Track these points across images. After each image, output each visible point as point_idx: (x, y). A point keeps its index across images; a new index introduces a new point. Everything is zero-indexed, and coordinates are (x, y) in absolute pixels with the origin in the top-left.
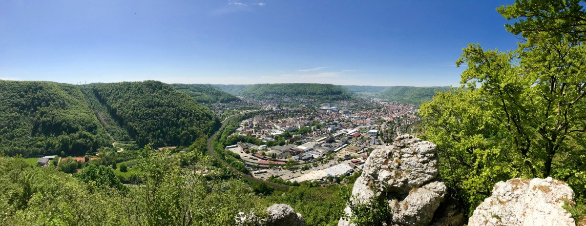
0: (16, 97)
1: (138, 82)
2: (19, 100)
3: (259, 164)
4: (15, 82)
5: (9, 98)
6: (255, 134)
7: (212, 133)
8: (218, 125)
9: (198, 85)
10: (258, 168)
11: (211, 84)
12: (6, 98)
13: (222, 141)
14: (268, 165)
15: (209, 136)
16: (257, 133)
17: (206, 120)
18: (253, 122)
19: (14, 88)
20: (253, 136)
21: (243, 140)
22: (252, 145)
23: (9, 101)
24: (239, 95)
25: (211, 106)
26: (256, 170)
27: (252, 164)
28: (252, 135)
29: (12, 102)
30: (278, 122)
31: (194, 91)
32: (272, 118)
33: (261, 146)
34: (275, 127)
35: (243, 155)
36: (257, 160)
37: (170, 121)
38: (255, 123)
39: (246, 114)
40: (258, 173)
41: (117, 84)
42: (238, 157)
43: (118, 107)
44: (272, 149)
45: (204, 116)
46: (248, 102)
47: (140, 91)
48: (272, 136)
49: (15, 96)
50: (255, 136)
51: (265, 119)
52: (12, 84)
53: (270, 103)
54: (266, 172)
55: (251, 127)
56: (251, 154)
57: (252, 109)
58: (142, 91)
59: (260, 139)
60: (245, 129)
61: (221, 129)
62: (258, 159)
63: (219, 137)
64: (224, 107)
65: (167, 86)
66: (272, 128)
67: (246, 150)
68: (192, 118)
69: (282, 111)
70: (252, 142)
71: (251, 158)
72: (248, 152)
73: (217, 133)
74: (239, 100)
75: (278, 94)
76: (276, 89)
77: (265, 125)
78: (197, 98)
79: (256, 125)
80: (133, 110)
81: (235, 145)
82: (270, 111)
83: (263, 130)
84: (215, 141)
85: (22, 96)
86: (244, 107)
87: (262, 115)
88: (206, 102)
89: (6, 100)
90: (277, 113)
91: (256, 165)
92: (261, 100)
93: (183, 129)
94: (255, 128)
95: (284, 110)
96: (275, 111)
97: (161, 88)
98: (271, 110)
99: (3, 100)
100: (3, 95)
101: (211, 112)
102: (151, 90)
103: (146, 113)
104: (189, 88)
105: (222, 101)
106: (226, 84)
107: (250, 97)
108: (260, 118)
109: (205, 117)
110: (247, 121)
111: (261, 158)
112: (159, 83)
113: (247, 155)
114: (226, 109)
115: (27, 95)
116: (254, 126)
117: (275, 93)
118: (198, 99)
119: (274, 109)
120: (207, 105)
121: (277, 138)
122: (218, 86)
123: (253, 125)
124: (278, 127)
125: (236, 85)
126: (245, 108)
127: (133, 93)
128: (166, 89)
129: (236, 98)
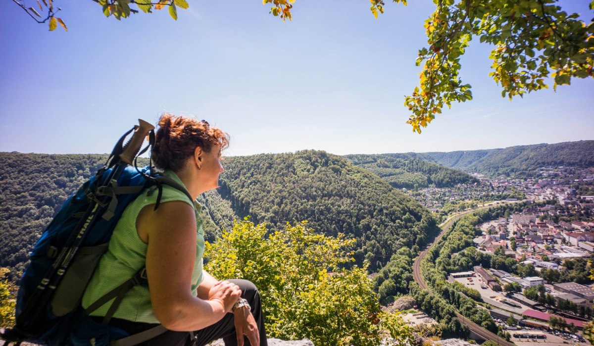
0: (48, 187)
1: (286, 154)
2: (55, 193)
3: (525, 317)
4: (47, 156)
5: (34, 189)
6: (513, 253)
7: (423, 245)
8: (432, 229)
9: (392, 155)
10: (523, 325)
11: (416, 152)
12: (26, 188)
13: (440, 263)
14: (546, 321)
15: (415, 250)
16: (519, 250)
17: (409, 220)
18: (508, 226)
19: (45, 168)
20: (508, 256)
21: (485, 262)
22: (507, 274)
23: (31, 195)
24: (476, 170)
25: (419, 195)
26: (518, 329)
27: (508, 314)
28: (507, 253)
29: (39, 196)
30: (573, 229)
31: (386, 167)
32: (556, 220)
33: (529, 279)
34: (564, 241)
35: (487, 294)
36: (520, 307)
37: (344, 223)
38: (512, 228)
39: (490, 210)
40: (522, 336)
41: (249, 158)
42: (478, 298)
43: (252, 200)
44: (557, 288)
45: (405, 214)
46: (495, 185)
47: (291, 170)
48: (558, 261)
49: (46, 184)
50: (512, 256)
51: (538, 221)
52: (39, 160)
53: (548, 185)
54: (543, 337)
55: (504, 237)
56: (505, 293)
57: (504, 198)
58: (295, 169)
59: (526, 262)
60: (491, 240)
61: (438, 239)
62: (522, 305)
63: (436, 254)
64: (444, 195)
65: (336, 160)
66: (556, 242)
67: (494, 284)
68: (383, 217)
69: (582, 205)
70: (509, 268)
71: (504, 302)
72: (497, 289)
73: (432, 247)
74: (475, 180)
75: (570, 164)
76: (562, 155)
77: (539, 234)
78: (393, 179)
79: (515, 233)
80: (279, 204)
81: (469, 273)
82: (549, 202)
83: (533, 244)
84: (428, 261)
85: (61, 185)
86: (487, 196)
87: (530, 211)
88: (409, 186)
89: (26, 194)
90: (568, 209)
91: (518, 318)
92: (525, 180)
93: (368, 238)
94: (512, 239)
95: (588, 202)
96: (562, 203)
97: (326, 164)
98: (554, 202)
99: (19, 193)
100: (20, 183)
101: (419, 206)
102: (309, 167)
103: (301, 210)
104: (376, 161)
105: (440, 185)
106: (447, 151)
107: (499, 175)
108: (524, 218)
109: (407, 215)
110: (494, 223)
111: (529, 305)
112: (323, 155)
113: (495, 294)
114: (448, 200)
115: (71, 181)
116: (511, 235)
117: (561, 163)
118: (392, 181)
119: (561, 199)
120: (410, 192)
121: (569, 265)
122: (430, 156)
123: (507, 232)
124: (574, 241)
125: (467, 152)
126: (488, 198)
127: (278, 173)
128: (334, 164)
129: (468, 176)
